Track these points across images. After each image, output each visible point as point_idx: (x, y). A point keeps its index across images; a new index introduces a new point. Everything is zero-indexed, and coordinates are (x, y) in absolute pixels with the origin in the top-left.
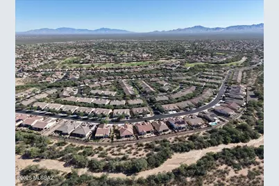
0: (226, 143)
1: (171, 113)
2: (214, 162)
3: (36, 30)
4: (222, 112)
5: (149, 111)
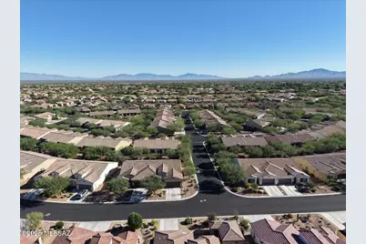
5: (178, 175)
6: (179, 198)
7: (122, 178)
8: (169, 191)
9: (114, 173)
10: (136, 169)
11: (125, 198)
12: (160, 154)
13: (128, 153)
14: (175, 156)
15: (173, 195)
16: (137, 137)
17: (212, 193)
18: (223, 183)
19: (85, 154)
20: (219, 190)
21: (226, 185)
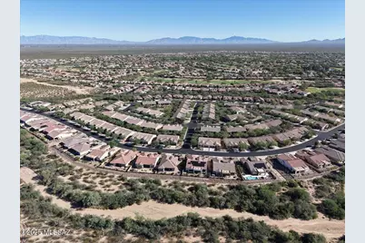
0: (239, 209)
1: (205, 149)
2: (189, 228)
3: (157, 40)
4: (286, 165)
5: (176, 141)
6: (174, 149)
7: (157, 140)
9: (155, 139)
10: (162, 138)
11: (158, 147)
12: (172, 133)
13: (161, 131)
14: (179, 134)
15: (173, 147)
16: (165, 123)
17: (186, 148)
18: (191, 145)
19: (144, 130)
20: (189, 148)
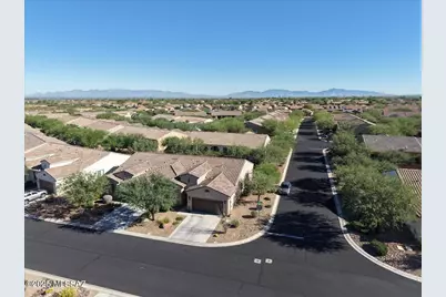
6: (202, 240)
8: (191, 219)
15: (194, 229)
17: (300, 245)
18: (343, 223)
20: (323, 239)
21: (351, 229)
